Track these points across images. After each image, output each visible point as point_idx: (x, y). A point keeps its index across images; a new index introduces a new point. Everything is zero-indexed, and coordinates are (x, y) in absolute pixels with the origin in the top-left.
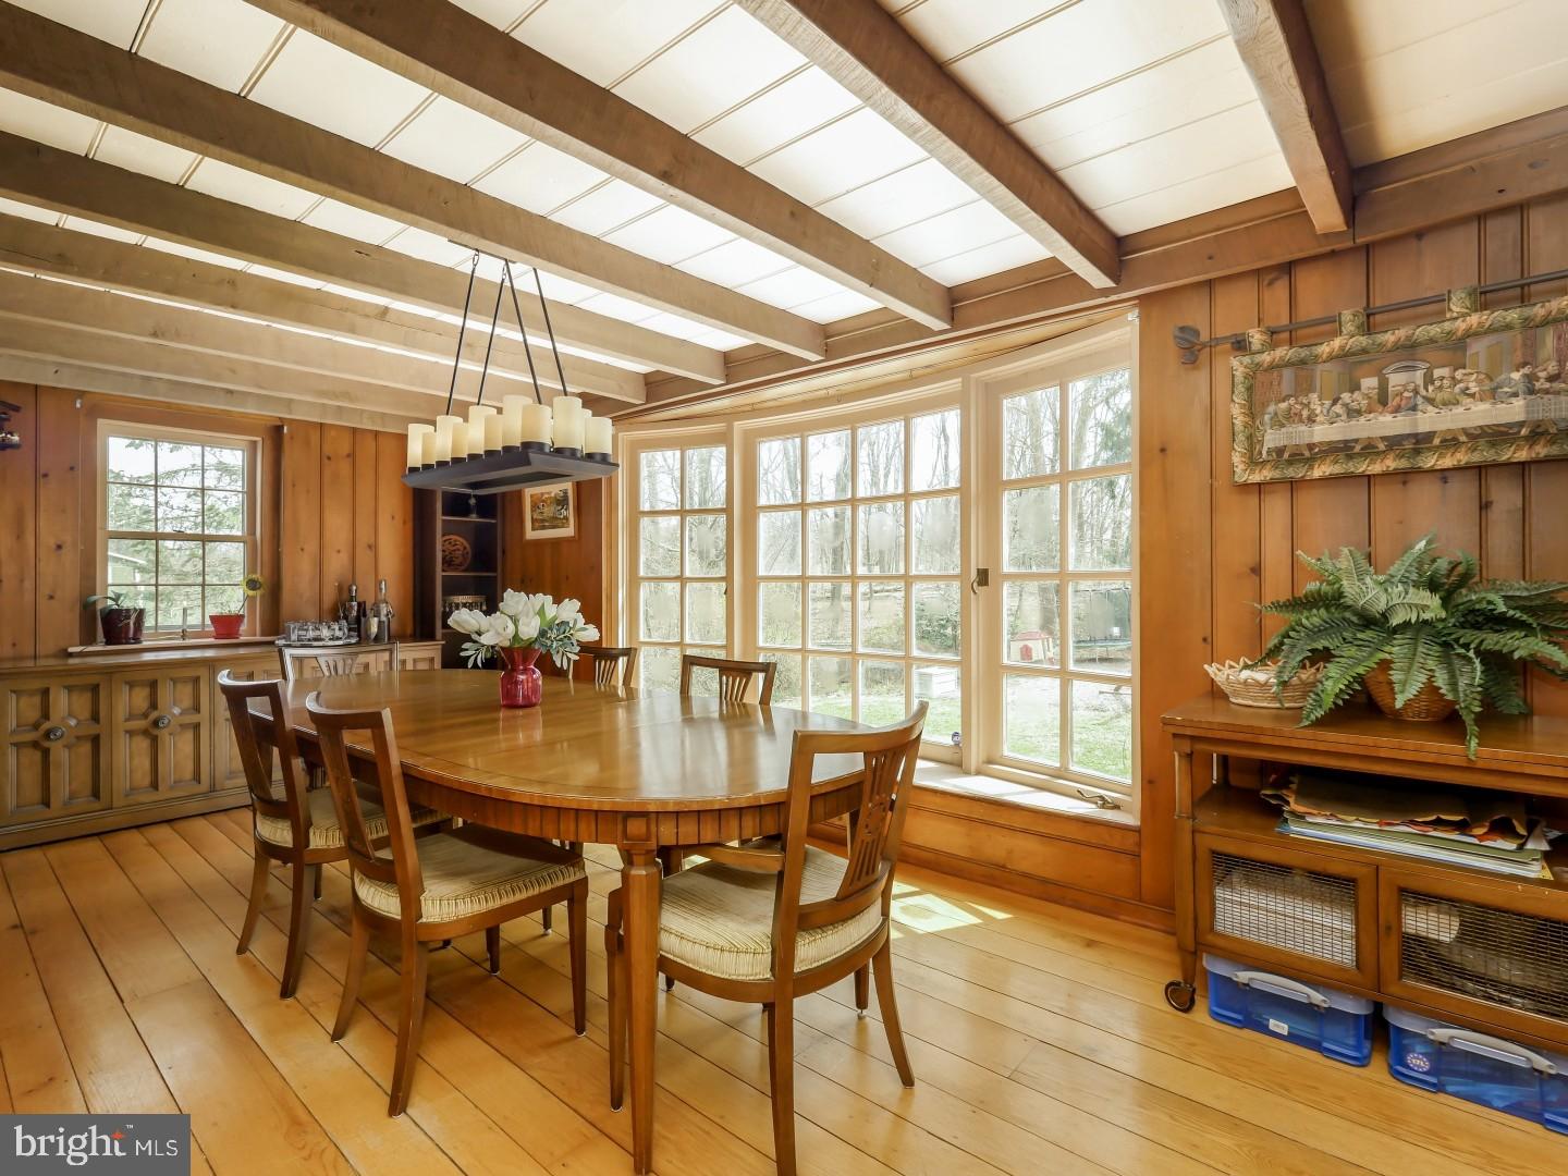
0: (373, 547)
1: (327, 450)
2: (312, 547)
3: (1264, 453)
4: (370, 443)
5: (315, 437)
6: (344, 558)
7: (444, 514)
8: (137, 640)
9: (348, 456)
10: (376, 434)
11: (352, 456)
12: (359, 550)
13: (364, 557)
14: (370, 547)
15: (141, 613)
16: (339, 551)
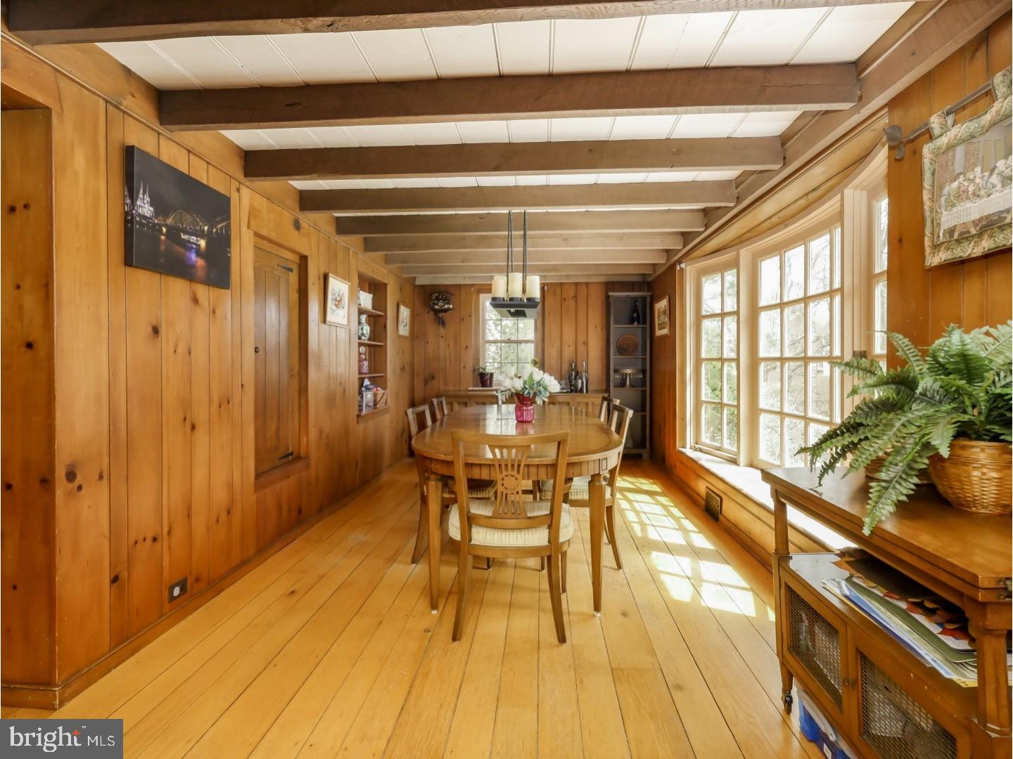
0: (586, 343)
1: (564, 296)
2: (557, 344)
3: (941, 235)
4: (584, 289)
5: (558, 290)
6: (572, 349)
7: (614, 324)
8: (491, 386)
9: (574, 297)
10: (587, 284)
11: (575, 297)
12: (579, 345)
13: (581, 349)
14: (584, 343)
15: (492, 374)
16: (569, 346)
